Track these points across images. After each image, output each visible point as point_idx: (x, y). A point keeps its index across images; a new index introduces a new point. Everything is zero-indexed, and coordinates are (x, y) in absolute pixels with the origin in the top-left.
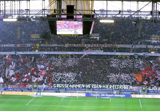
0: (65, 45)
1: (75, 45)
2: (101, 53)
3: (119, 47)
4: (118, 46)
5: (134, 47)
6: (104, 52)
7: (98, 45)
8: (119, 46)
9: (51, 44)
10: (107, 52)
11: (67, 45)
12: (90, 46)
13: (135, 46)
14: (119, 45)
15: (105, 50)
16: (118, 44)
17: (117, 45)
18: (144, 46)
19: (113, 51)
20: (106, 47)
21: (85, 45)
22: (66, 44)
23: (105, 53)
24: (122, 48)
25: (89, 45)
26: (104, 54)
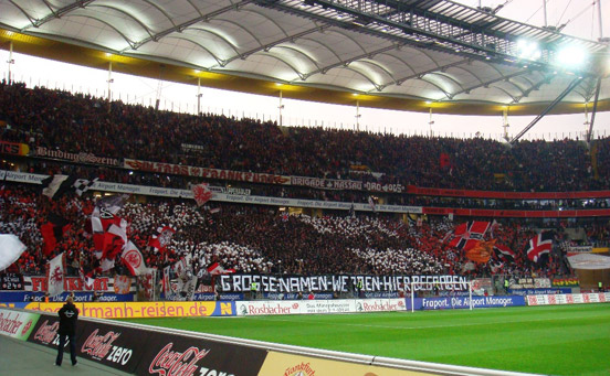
0: (122, 161)
1: (155, 166)
2: (244, 197)
3: (288, 183)
4: (287, 180)
5: (330, 185)
6: (252, 194)
7: (227, 172)
8: (289, 180)
9: (74, 153)
10: (261, 195)
11: (129, 163)
12: (204, 174)
13: (333, 183)
14: (289, 178)
15: (257, 189)
16: (287, 175)
17: (283, 177)
18: (356, 185)
19: (276, 195)
20: (251, 180)
21: (190, 168)
22: (126, 160)
23: (255, 200)
24: (297, 187)
25: (200, 169)
26: (253, 202)
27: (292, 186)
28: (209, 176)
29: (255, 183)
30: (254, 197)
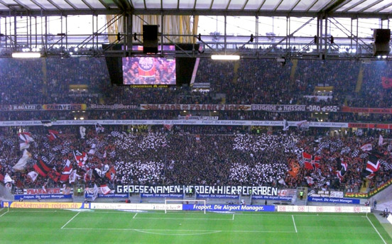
0: (139, 106)
1: (160, 106)
2: (214, 121)
3: (250, 109)
4: (248, 108)
5: (280, 109)
6: (219, 119)
7: (206, 105)
8: (249, 107)
9: (111, 105)
10: (226, 119)
11: (144, 107)
12: (191, 108)
13: (283, 107)
14: (250, 106)
15: (222, 115)
16: (248, 103)
17: (246, 106)
18: (301, 108)
19: (237, 118)
20: (223, 109)
21: (181, 105)
22: (141, 105)
23: (221, 123)
24: (256, 111)
25: (189, 105)
26: (220, 124)
27: (252, 111)
28: (194, 109)
30: (220, 121)
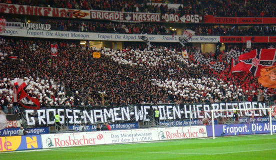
2: (45, 32)
3: (88, 17)
4: (86, 14)
5: (128, 18)
6: (52, 29)
7: (25, 7)
10: (62, 30)
12: (2, 9)
13: (131, 15)
14: (88, 12)
15: (57, 23)
17: (83, 11)
18: (154, 17)
19: (76, 28)
20: (51, 15)
23: (55, 34)
24: (98, 20)
27: (92, 20)
28: (7, 11)
29: (55, 18)
30: (54, 32)
